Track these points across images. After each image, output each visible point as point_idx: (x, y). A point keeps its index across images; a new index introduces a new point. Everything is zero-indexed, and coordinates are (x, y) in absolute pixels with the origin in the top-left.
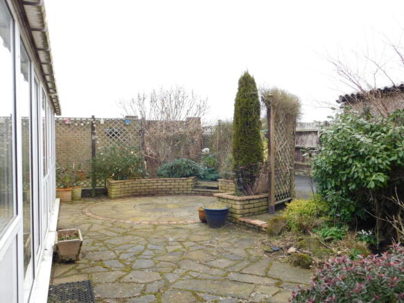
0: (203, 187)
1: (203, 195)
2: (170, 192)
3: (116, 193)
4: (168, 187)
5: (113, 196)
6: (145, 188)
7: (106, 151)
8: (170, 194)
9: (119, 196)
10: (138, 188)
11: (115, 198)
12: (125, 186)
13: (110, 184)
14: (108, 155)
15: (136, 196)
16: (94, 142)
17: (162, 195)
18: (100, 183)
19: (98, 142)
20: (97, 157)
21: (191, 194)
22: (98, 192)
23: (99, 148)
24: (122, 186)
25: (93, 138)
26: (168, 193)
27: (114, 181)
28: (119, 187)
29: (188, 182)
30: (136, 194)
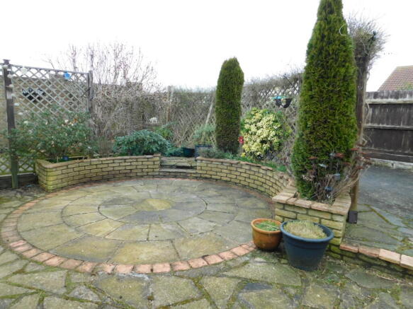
0: (171, 167)
1: (175, 177)
2: (131, 175)
3: (56, 182)
4: (128, 168)
5: (51, 187)
6: (97, 170)
7: (33, 118)
8: (131, 178)
9: (60, 185)
10: (87, 172)
11: (54, 190)
12: (69, 171)
13: (44, 169)
14: (36, 124)
15: (85, 183)
16: (10, 103)
17: (120, 179)
18: (25, 167)
19: (16, 104)
20: (18, 127)
21: (159, 176)
22: (22, 180)
23: (20, 114)
24: (64, 171)
25: (10, 96)
26: (127, 176)
27: (51, 165)
28: (59, 172)
29: (154, 162)
30: (85, 180)
